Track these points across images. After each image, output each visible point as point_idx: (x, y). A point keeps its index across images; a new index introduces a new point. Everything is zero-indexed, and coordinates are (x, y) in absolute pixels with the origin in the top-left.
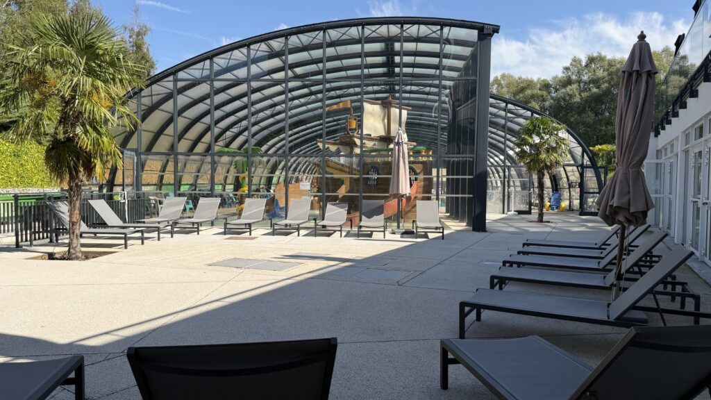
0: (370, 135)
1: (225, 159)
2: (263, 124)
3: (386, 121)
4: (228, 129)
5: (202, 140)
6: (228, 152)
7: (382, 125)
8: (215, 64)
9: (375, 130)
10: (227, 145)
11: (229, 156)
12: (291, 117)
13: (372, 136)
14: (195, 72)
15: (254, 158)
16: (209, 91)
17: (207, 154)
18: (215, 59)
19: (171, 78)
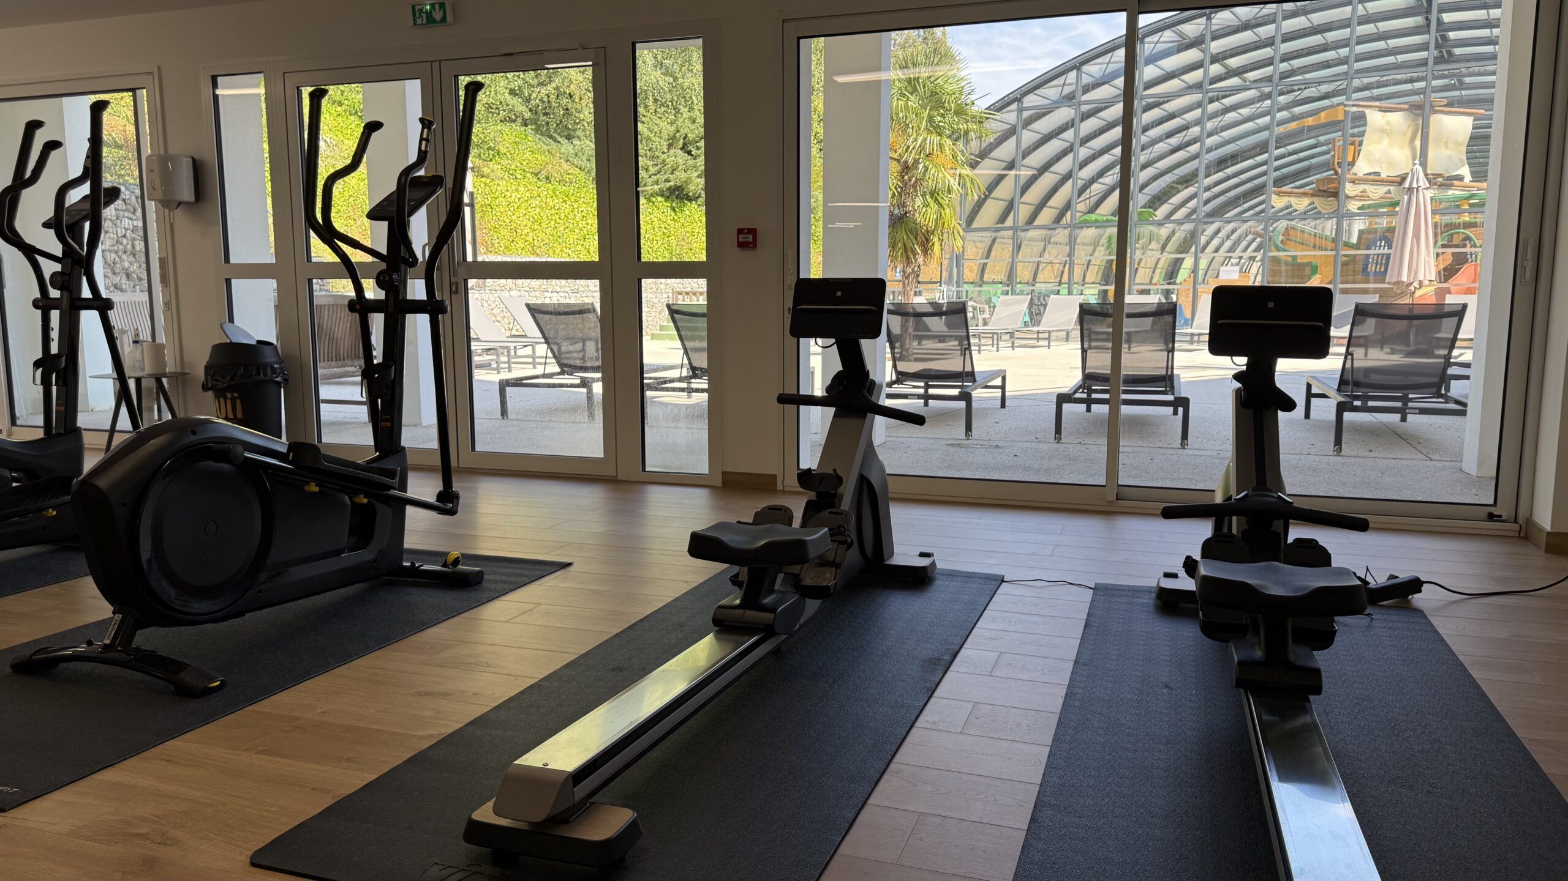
0: (1377, 174)
1: (1088, 233)
2: (1162, 165)
3: (1418, 143)
4: (1093, 180)
5: (1048, 204)
6: (1096, 221)
7: (1407, 152)
8: (1083, 75)
9: (1391, 164)
10: (1092, 210)
11: (1097, 227)
12: (1209, 150)
13: (1383, 176)
14: (1051, 92)
15: (1142, 229)
16: (1073, 116)
17: (1056, 226)
18: (1085, 68)
19: (1014, 106)
